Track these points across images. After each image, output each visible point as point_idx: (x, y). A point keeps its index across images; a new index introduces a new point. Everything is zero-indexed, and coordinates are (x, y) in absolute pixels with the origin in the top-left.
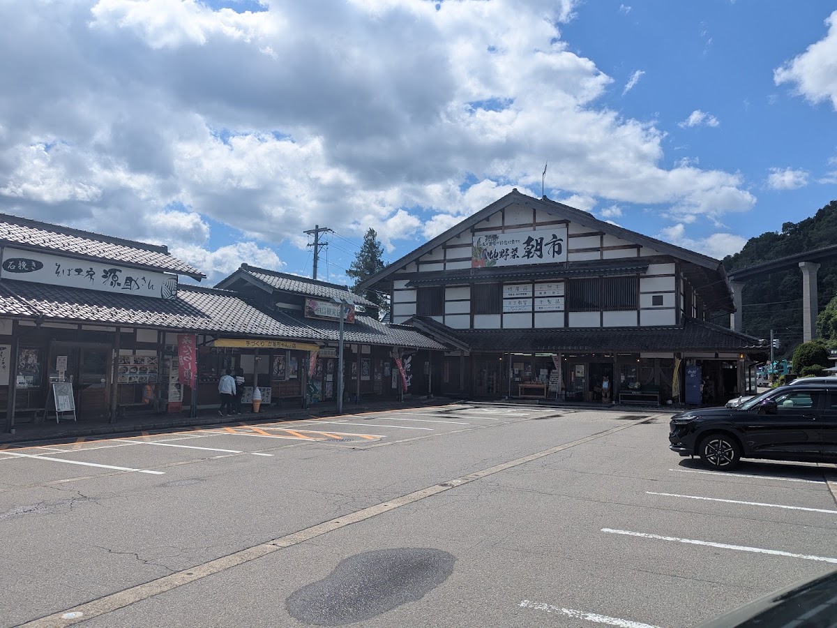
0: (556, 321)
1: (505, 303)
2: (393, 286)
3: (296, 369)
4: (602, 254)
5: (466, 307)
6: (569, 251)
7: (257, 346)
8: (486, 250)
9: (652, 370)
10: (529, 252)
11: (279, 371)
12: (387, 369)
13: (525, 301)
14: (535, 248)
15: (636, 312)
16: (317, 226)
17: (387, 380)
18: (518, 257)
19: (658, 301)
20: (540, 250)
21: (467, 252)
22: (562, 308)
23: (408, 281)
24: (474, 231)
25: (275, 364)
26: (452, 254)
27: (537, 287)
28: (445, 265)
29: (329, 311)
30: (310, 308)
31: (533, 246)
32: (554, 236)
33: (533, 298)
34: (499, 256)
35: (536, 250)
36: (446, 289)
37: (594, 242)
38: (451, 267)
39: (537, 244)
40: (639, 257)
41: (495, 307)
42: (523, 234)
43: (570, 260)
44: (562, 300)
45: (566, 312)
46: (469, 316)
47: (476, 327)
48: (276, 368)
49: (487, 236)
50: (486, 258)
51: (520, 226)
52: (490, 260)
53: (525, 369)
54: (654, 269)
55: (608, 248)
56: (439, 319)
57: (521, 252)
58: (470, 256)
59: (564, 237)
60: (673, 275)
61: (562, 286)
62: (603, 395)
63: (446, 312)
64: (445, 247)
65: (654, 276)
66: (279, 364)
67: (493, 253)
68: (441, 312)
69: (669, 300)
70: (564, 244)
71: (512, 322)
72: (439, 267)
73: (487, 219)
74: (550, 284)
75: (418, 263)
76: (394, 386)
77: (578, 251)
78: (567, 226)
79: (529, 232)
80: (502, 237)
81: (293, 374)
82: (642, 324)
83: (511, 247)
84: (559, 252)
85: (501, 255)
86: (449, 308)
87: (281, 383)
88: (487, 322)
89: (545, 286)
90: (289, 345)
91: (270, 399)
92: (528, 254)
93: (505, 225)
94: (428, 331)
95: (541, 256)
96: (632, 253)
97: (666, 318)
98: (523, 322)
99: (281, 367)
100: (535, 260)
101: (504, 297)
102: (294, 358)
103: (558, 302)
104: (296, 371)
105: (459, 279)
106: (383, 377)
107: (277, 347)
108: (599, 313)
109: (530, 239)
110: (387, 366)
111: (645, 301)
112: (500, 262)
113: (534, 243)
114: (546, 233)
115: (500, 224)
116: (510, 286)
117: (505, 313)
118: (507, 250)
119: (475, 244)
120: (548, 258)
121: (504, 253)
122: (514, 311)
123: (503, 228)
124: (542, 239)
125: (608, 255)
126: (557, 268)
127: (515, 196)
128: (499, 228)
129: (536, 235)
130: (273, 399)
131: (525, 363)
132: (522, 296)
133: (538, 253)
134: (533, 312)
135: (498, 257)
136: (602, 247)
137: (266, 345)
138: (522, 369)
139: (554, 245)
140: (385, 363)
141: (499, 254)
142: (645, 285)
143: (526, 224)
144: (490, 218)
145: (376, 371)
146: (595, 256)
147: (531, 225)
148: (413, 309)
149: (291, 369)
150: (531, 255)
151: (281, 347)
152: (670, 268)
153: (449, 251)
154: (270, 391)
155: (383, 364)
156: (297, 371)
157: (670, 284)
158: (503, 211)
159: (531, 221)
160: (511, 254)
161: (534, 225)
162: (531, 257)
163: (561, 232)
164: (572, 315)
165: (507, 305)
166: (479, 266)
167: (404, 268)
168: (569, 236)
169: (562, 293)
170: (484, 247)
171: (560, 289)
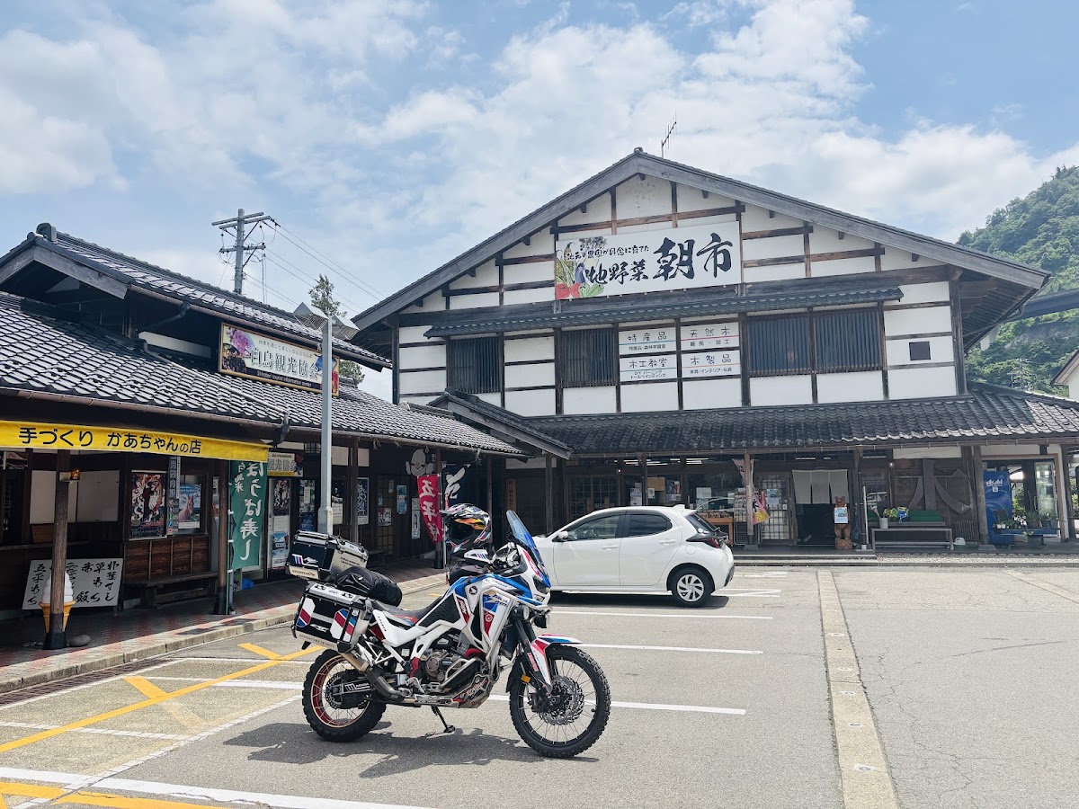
0: (726, 396)
1: (624, 364)
2: (397, 338)
3: (197, 505)
4: (808, 269)
5: (547, 374)
6: (744, 265)
7: (66, 447)
8: (581, 265)
9: (920, 482)
10: (667, 268)
11: (147, 511)
12: (401, 499)
13: (663, 360)
14: (677, 261)
15: (880, 374)
16: (240, 212)
17: (403, 521)
18: (645, 277)
19: (920, 351)
20: (689, 263)
21: (545, 271)
22: (737, 370)
23: (428, 328)
24: (556, 230)
25: (137, 494)
26: (513, 275)
27: (686, 332)
28: (501, 296)
29: (280, 361)
30: (233, 349)
31: (674, 257)
32: (715, 237)
33: (679, 353)
34: (609, 276)
35: (682, 264)
36: (506, 342)
37: (793, 245)
38: (513, 299)
39: (683, 253)
40: (878, 271)
41: (604, 372)
42: (654, 236)
43: (746, 281)
44: (736, 356)
45: (745, 378)
46: (553, 391)
47: (567, 411)
48: (141, 504)
49: (582, 240)
50: (583, 281)
51: (647, 220)
52: (591, 284)
53: (667, 489)
54: (911, 293)
55: (821, 257)
56: (493, 399)
57: (652, 267)
58: (551, 277)
59: (735, 239)
60: (945, 304)
61: (734, 329)
62: (838, 533)
63: (507, 386)
64: (501, 262)
65: (911, 306)
66: (147, 494)
67: (597, 272)
68: (497, 384)
69: (943, 349)
70: (734, 252)
71: (639, 400)
72: (490, 300)
73: (583, 207)
74: (710, 327)
75: (448, 292)
76: (416, 533)
77: (761, 263)
78: (739, 218)
79: (663, 231)
80: (612, 240)
81: (188, 518)
82: (893, 396)
83: (631, 258)
84: (726, 266)
85: (613, 275)
86: (512, 377)
87: (155, 543)
88: (588, 402)
89: (701, 330)
90: (179, 445)
91: (114, 593)
92: (666, 272)
93: (619, 217)
94: (481, 421)
95: (690, 275)
96: (865, 266)
97: (937, 382)
98: (660, 399)
99: (153, 501)
100: (679, 282)
101: (621, 353)
102: (190, 478)
103: (726, 360)
104: (196, 511)
105: (530, 321)
106: (395, 514)
107: (138, 450)
108: (809, 378)
109: (668, 244)
110: (401, 493)
111: (896, 352)
112: (612, 288)
113: (676, 250)
114: (699, 232)
115: (607, 217)
116: (631, 333)
117: (624, 383)
118: (625, 264)
119: (560, 255)
120: (704, 277)
121: (618, 272)
122: (642, 379)
123: (613, 224)
124: (691, 243)
125: (820, 270)
126: (723, 297)
127: (640, 161)
128: (608, 225)
129: (679, 236)
130: (127, 591)
131: (668, 478)
132: (657, 350)
133: (686, 269)
134: (680, 380)
135: (607, 279)
136: (808, 256)
137: (100, 441)
138: (663, 489)
139: (716, 254)
140: (399, 487)
141: (609, 273)
142: (894, 323)
143: (659, 217)
144: (588, 206)
145: (380, 503)
146: (796, 272)
147: (669, 218)
148: (438, 382)
149: (184, 507)
150: (670, 274)
151: (153, 450)
152: (940, 291)
153: (508, 270)
154: (118, 571)
155: (395, 488)
156: (201, 511)
157: (942, 319)
158: (612, 191)
159: (668, 210)
160: (632, 273)
161: (675, 217)
162: (673, 276)
163: (727, 228)
164: (755, 384)
165: (627, 370)
166: (570, 297)
167: (419, 302)
168: (745, 237)
169: (735, 342)
170: (579, 261)
171: (731, 335)
